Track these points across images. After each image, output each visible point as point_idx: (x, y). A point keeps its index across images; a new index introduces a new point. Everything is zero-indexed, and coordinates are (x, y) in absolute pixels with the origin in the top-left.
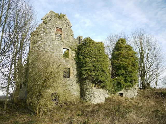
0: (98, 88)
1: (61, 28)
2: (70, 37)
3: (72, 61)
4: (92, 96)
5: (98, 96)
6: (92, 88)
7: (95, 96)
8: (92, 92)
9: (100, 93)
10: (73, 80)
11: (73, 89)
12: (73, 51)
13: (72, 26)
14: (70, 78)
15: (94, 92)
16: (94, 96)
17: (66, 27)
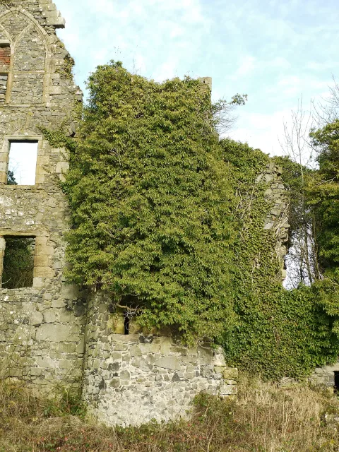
0: (142, 340)
1: (7, 45)
2: (48, 81)
3: (52, 201)
4: (108, 382)
5: (140, 381)
6: (109, 338)
7: (121, 381)
8: (110, 361)
9: (151, 367)
10: (47, 296)
11: (44, 345)
12: (57, 150)
13: (62, 26)
14: (34, 285)
15: (119, 361)
16: (113, 383)
17: (34, 32)
